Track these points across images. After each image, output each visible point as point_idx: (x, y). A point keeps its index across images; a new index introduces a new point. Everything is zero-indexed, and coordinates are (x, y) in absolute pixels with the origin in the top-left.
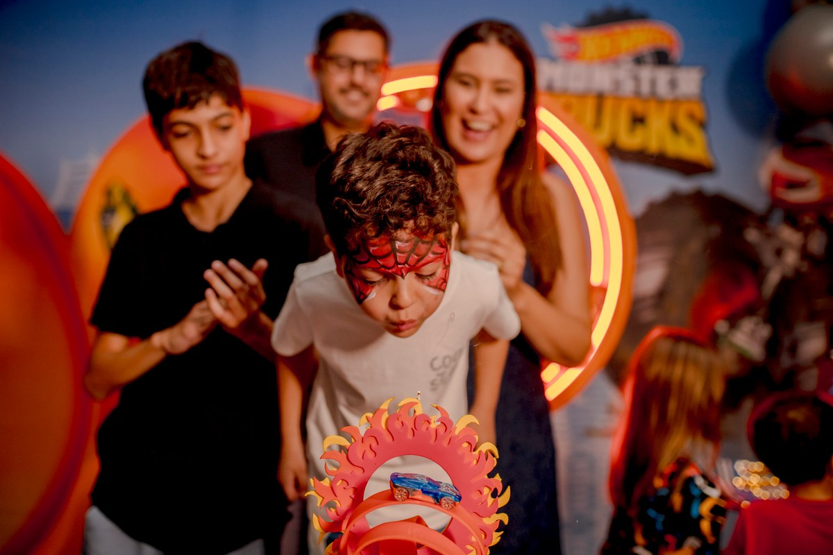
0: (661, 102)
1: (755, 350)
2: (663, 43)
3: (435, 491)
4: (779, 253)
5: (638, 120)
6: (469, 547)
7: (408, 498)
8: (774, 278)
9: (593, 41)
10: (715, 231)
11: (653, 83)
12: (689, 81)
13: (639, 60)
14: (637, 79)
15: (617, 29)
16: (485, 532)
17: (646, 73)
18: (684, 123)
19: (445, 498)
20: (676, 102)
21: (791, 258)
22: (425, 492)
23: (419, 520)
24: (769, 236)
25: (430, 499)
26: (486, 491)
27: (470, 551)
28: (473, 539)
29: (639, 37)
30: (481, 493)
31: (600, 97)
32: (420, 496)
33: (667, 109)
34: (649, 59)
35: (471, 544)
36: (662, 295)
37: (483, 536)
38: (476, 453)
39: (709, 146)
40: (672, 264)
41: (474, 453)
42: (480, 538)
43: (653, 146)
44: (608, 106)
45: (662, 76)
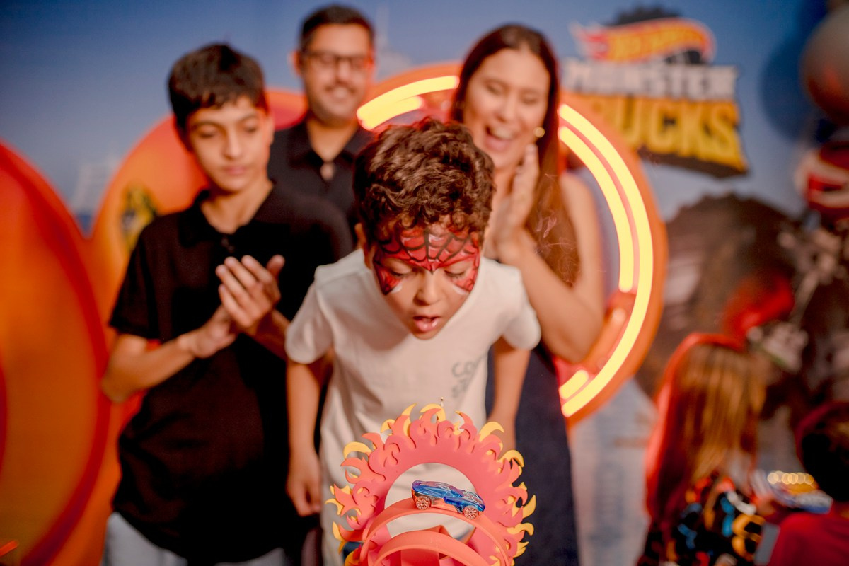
0: (692, 103)
1: (790, 359)
2: (695, 43)
3: (457, 500)
4: (815, 258)
5: (669, 122)
6: (493, 558)
7: (431, 506)
8: (809, 284)
9: (624, 41)
10: (748, 235)
11: (685, 84)
12: (722, 81)
13: (670, 60)
14: (667, 80)
15: (648, 28)
16: (510, 543)
17: (679, 73)
18: (716, 124)
19: (468, 507)
20: (708, 103)
21: (828, 264)
22: (448, 501)
23: (441, 530)
24: (805, 240)
25: (452, 507)
26: (511, 500)
27: (494, 562)
28: (497, 550)
29: (670, 36)
30: (505, 502)
31: (630, 99)
32: (442, 504)
33: (699, 109)
34: (681, 58)
35: (495, 554)
36: (693, 301)
37: (507, 547)
38: (501, 461)
39: (743, 148)
40: (705, 269)
41: (498, 461)
42: (504, 548)
43: (685, 148)
44: (639, 107)
45: (694, 75)
